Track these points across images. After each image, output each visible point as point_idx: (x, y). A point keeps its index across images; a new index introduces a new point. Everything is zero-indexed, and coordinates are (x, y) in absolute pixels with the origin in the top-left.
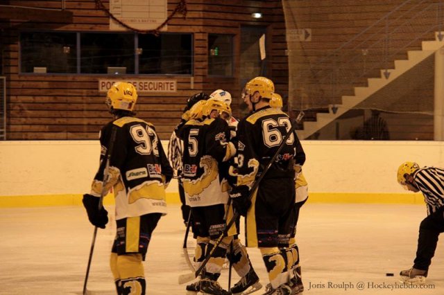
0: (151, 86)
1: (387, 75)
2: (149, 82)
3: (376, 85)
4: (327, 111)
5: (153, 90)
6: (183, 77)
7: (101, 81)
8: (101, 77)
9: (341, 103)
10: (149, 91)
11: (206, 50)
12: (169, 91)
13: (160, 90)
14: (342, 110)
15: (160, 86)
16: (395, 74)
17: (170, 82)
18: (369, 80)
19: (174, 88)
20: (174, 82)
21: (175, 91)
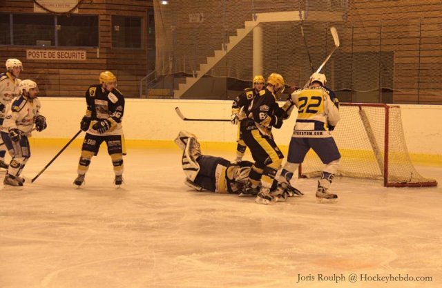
0: (67, 55)
1: (226, 48)
2: (64, 52)
3: (220, 55)
4: (191, 76)
5: (68, 59)
6: (91, 48)
7: (28, 51)
8: (29, 48)
9: (199, 70)
10: (65, 59)
11: (110, 29)
12: (81, 59)
13: (74, 59)
14: (201, 74)
15: (74, 55)
16: (230, 46)
17: (81, 52)
18: (216, 51)
19: (85, 57)
20: (85, 52)
21: (84, 59)
